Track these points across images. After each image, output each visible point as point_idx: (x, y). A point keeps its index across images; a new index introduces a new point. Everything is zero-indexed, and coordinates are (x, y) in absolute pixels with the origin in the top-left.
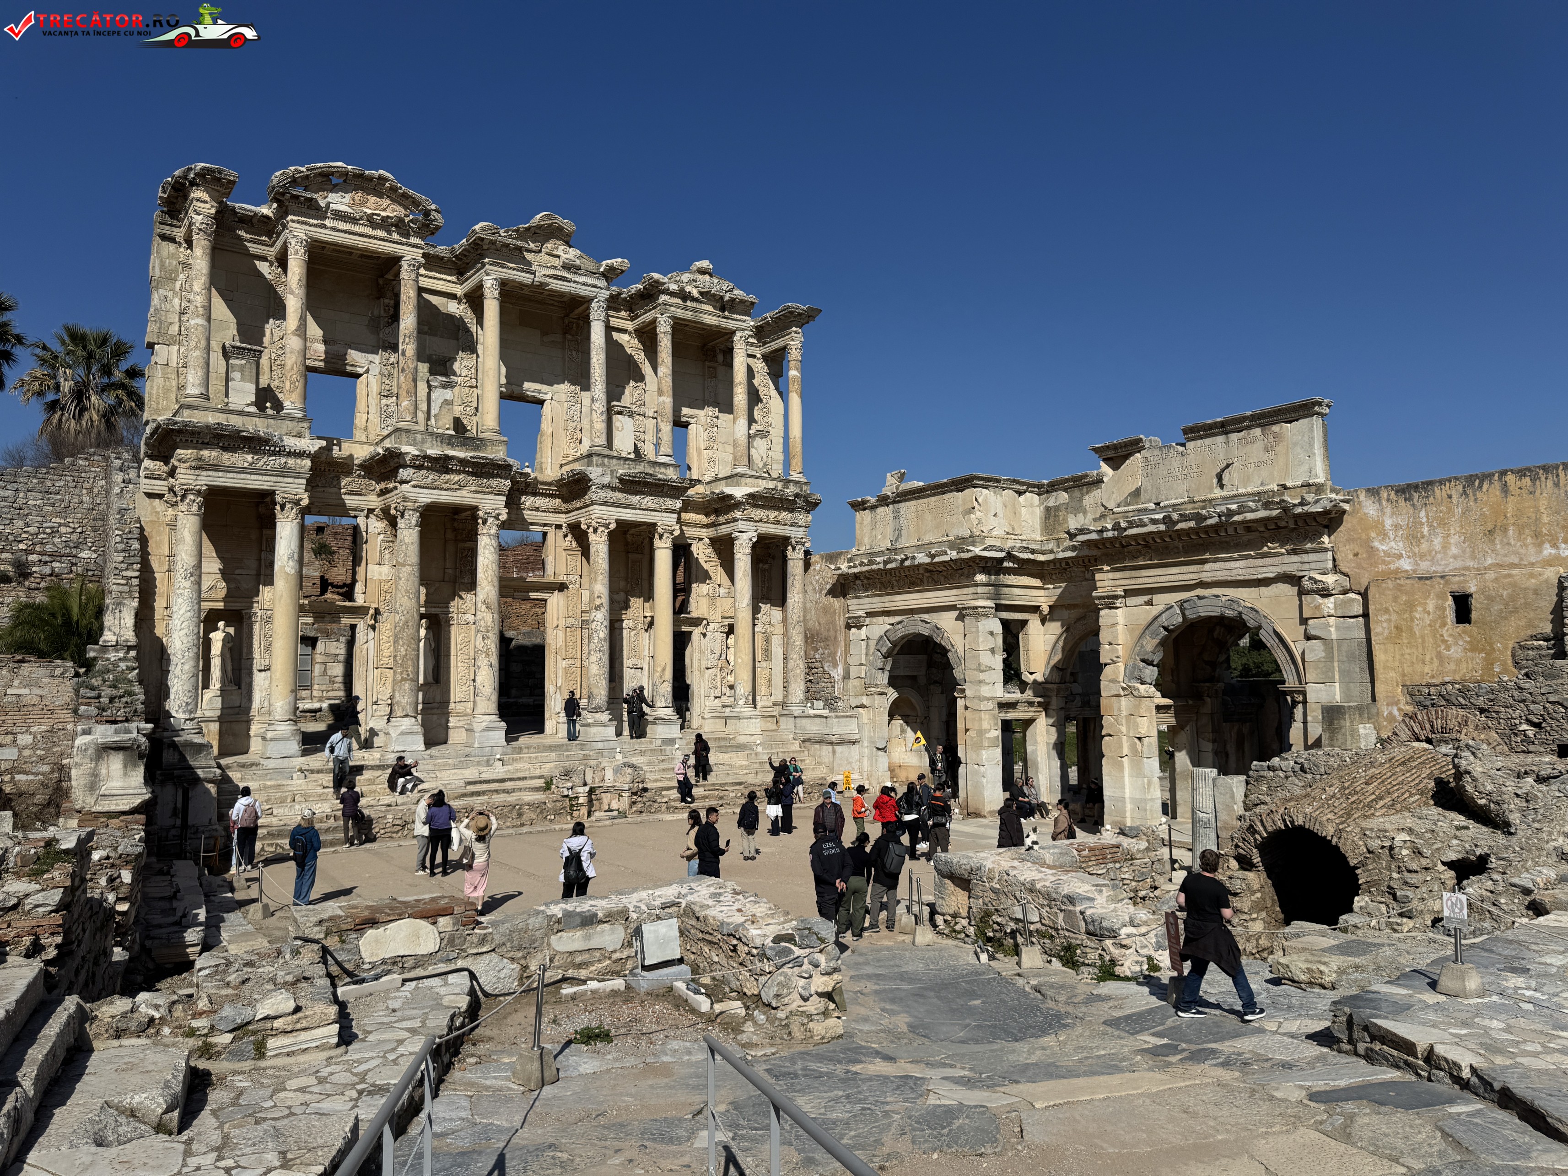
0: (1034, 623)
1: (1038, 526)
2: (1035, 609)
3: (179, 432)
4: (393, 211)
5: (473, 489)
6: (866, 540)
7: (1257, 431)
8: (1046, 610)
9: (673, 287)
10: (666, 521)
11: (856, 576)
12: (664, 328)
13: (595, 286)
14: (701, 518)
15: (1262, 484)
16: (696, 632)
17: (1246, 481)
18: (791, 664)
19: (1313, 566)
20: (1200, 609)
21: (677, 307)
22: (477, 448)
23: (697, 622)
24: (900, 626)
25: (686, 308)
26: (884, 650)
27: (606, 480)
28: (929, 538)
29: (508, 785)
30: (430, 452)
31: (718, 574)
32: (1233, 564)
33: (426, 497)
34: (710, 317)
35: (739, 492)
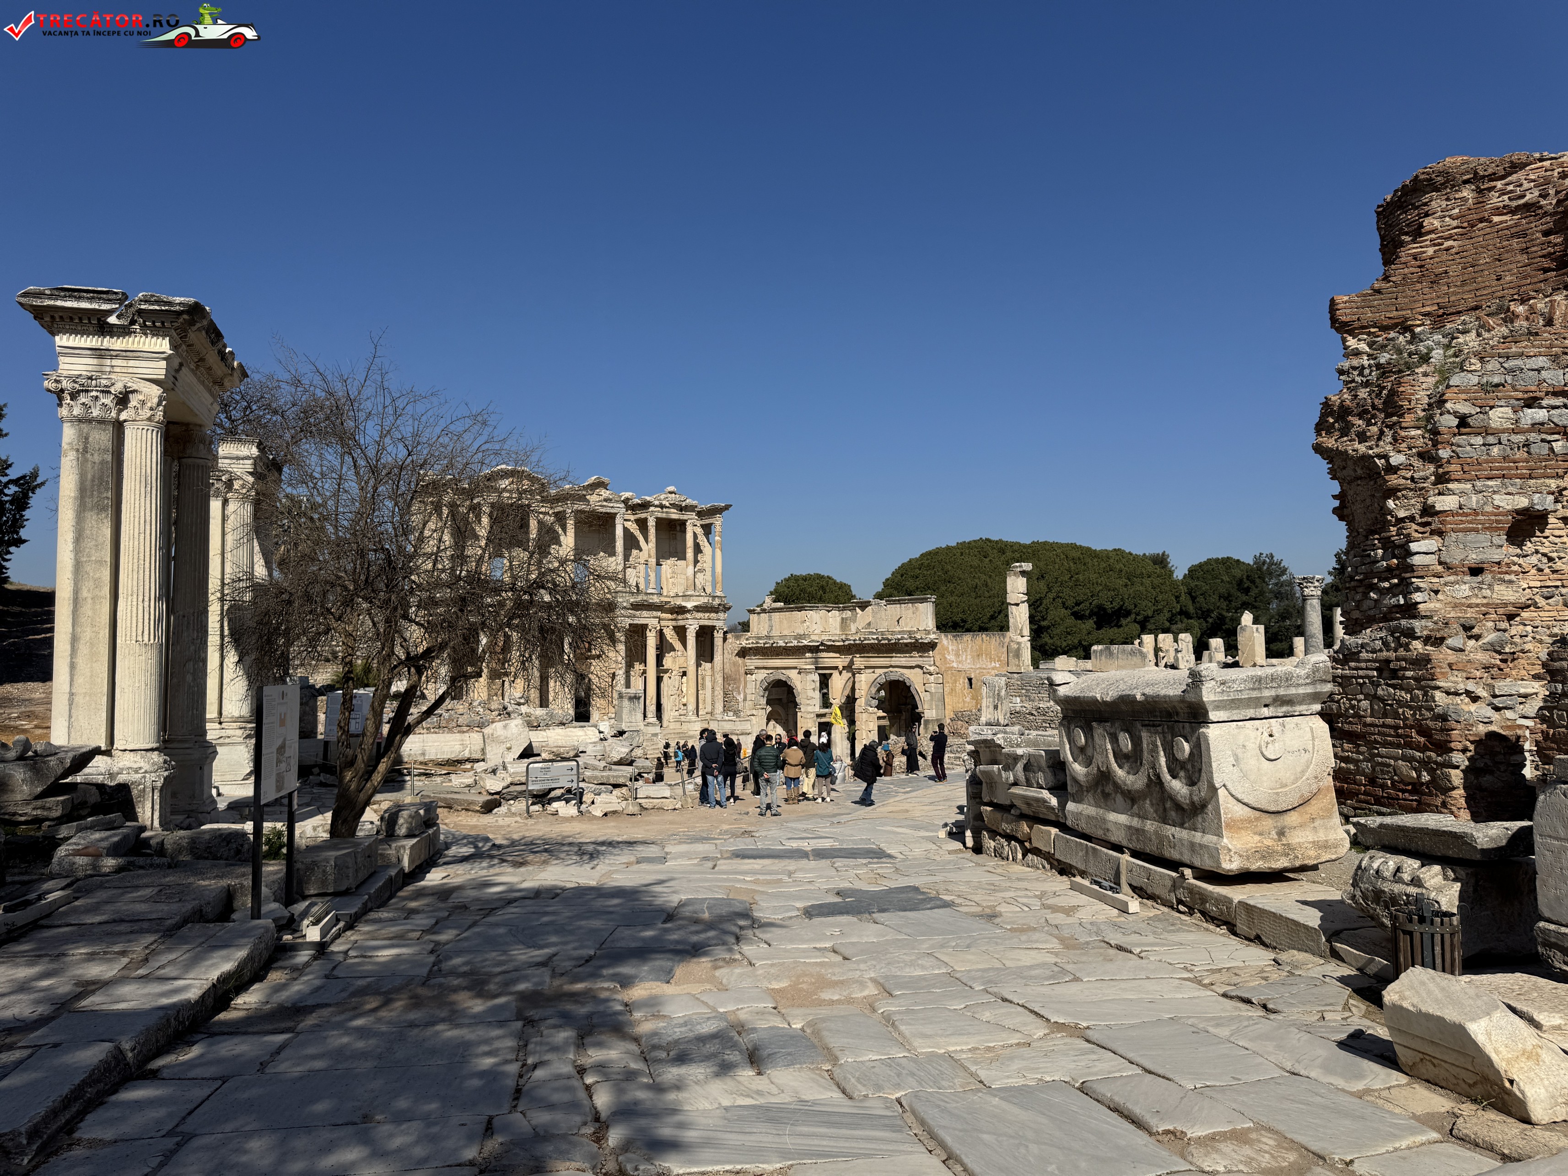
0: (835, 674)
1: (838, 627)
2: (836, 668)
6: (756, 630)
7: (910, 605)
8: (841, 668)
9: (657, 503)
10: (652, 623)
11: (750, 649)
12: (651, 523)
13: (618, 507)
14: (669, 616)
15: (911, 628)
16: (666, 676)
17: (906, 625)
18: (716, 693)
19: (927, 663)
20: (890, 677)
21: (658, 512)
23: (666, 671)
24: (771, 675)
25: (662, 512)
26: (764, 686)
27: (624, 604)
28: (785, 633)
31: (677, 645)
32: (902, 659)
34: (675, 515)
35: (689, 605)
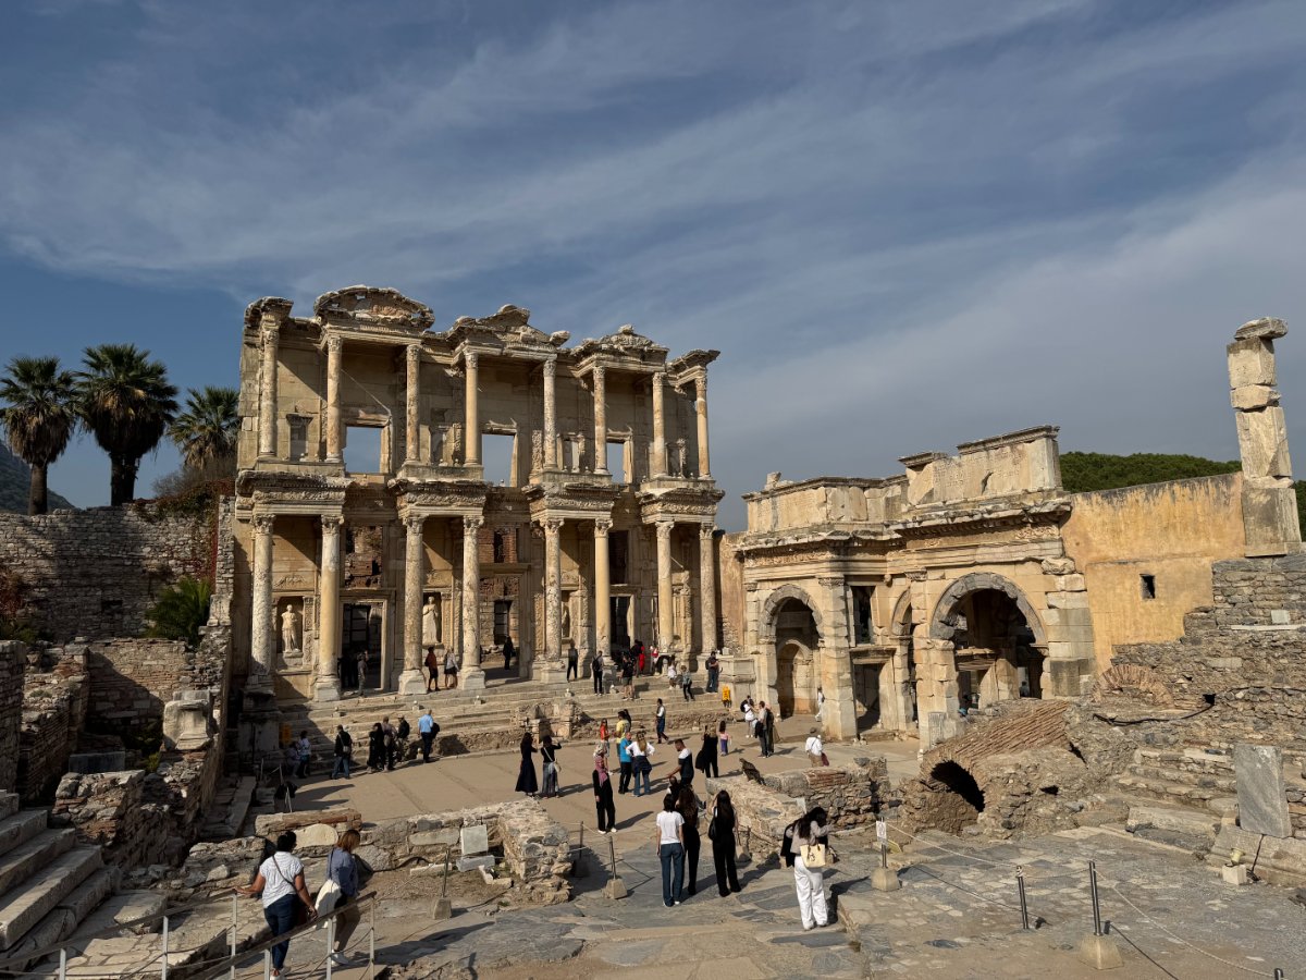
0: (880, 588)
1: (881, 513)
2: (881, 578)
3: (256, 479)
4: (399, 315)
5: (459, 503)
6: (755, 525)
7: (1008, 449)
8: (888, 578)
9: (604, 346)
11: (748, 552)
12: (598, 377)
13: (546, 352)
15: (1013, 489)
16: (633, 597)
17: (1003, 485)
18: (705, 620)
19: (1048, 552)
20: (977, 583)
21: (608, 360)
22: (462, 475)
23: (633, 590)
24: (779, 591)
25: (614, 361)
26: (770, 609)
27: (556, 490)
28: (796, 524)
29: (484, 718)
30: (428, 480)
32: (995, 550)
33: (426, 512)
34: (633, 365)
35: (658, 492)
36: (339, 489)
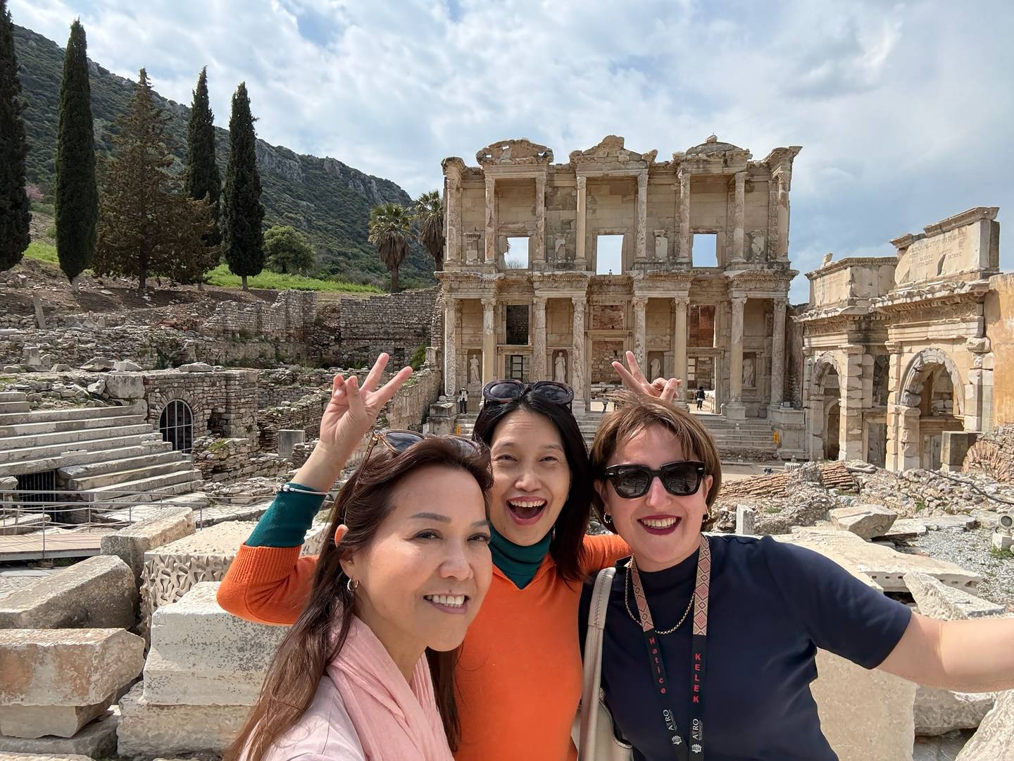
5: (569, 289)
7: (956, 231)
9: (689, 157)
10: (681, 296)
13: (640, 168)
16: (718, 357)
17: (950, 268)
18: (773, 378)
19: (971, 331)
20: (929, 358)
21: (693, 168)
23: (717, 352)
24: (823, 358)
25: (698, 168)
26: (817, 372)
27: (641, 276)
30: (545, 274)
32: (940, 327)
33: (547, 295)
34: (716, 169)
35: (731, 274)
36: (491, 282)
